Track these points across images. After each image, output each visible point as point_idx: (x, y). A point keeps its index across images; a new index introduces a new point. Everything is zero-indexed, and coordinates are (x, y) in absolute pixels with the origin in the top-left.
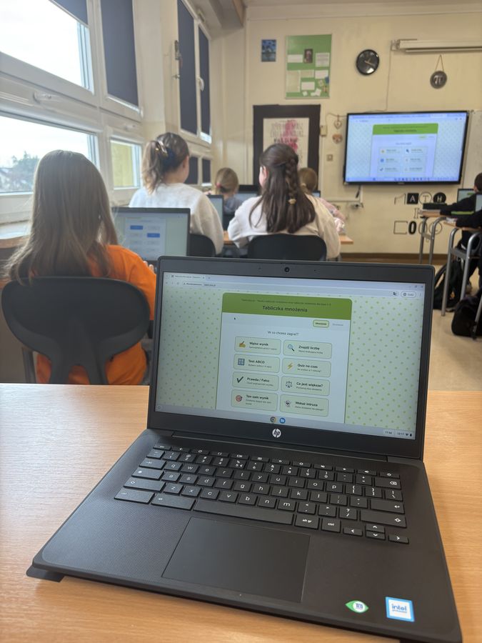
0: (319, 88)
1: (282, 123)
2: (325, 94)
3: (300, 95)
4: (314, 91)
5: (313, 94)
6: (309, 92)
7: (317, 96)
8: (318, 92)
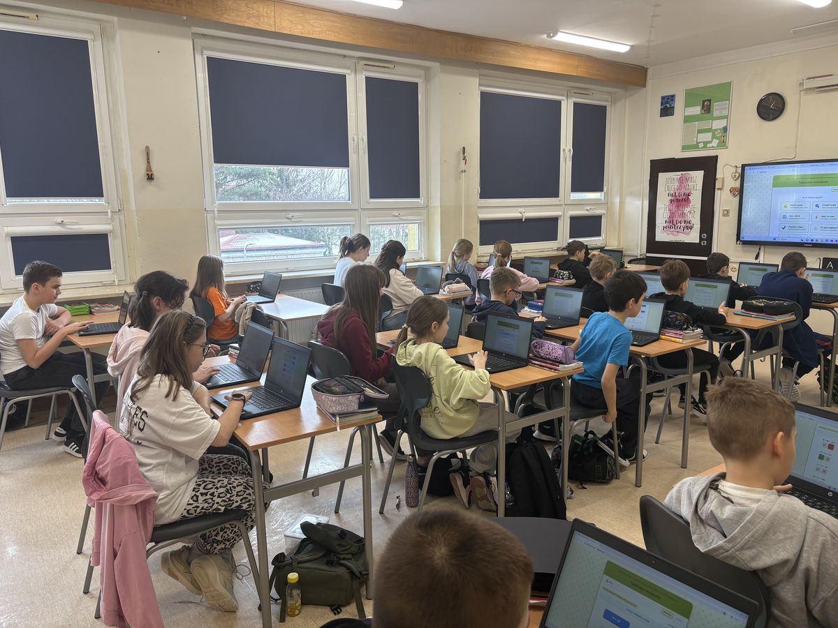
0: (716, 138)
1: (676, 177)
2: (723, 144)
3: (696, 147)
4: (710, 142)
5: (708, 145)
6: (705, 143)
7: (713, 147)
8: (715, 143)
